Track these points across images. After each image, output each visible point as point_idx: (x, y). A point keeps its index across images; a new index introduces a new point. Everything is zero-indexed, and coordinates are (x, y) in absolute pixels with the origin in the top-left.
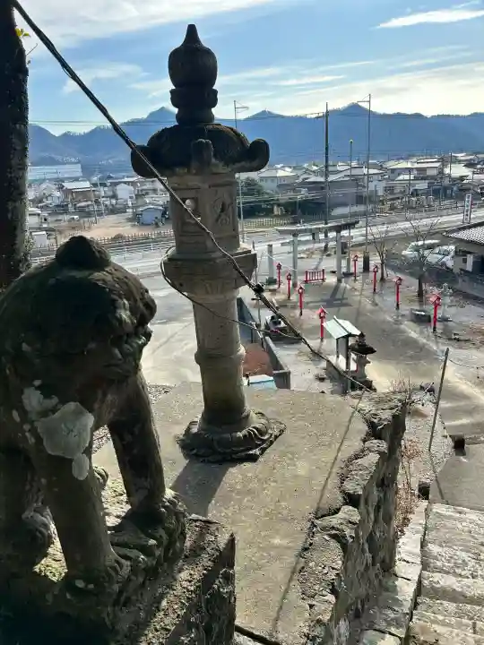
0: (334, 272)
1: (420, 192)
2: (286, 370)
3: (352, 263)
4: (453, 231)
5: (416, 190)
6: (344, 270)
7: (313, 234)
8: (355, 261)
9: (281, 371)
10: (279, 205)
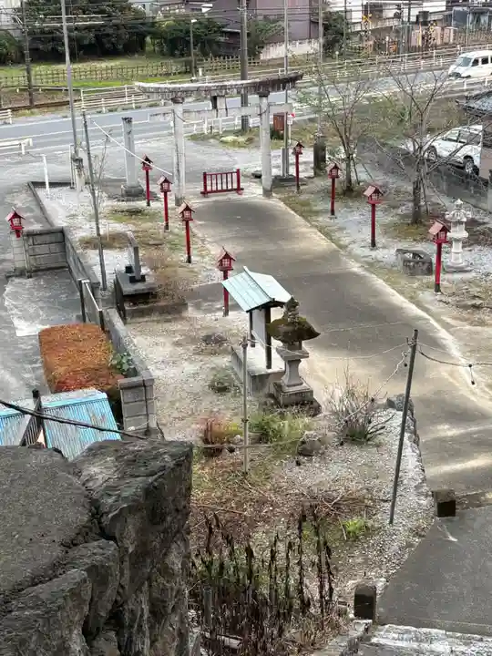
0: (258, 176)
1: (432, 18)
2: (144, 376)
3: (292, 159)
4: (477, 97)
5: (425, 14)
6: (275, 172)
7: (214, 99)
8: (297, 154)
9: (135, 379)
10: (154, 35)
